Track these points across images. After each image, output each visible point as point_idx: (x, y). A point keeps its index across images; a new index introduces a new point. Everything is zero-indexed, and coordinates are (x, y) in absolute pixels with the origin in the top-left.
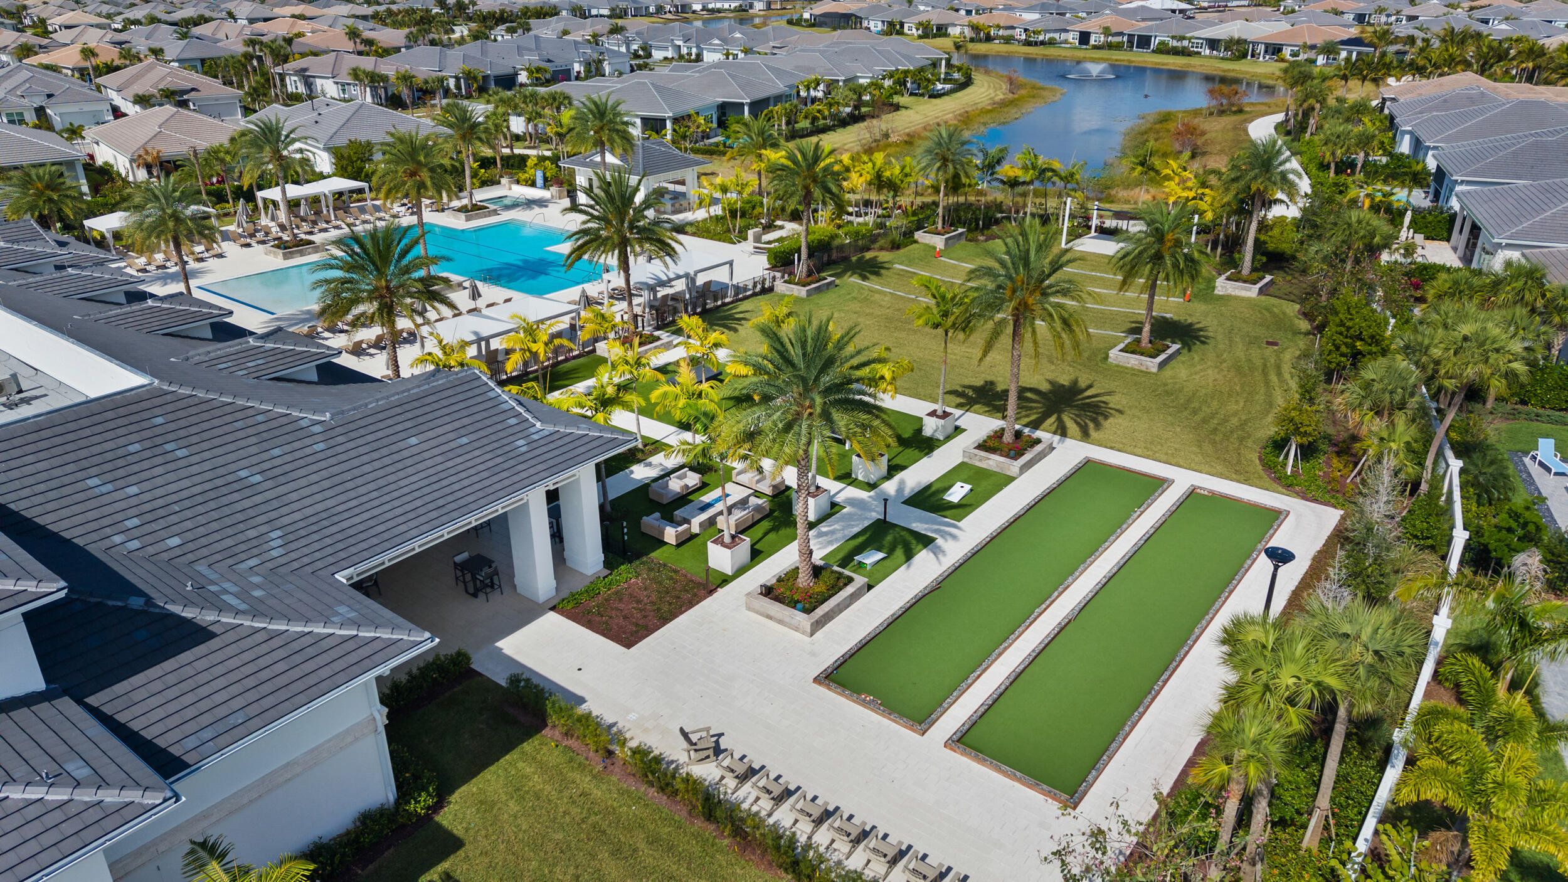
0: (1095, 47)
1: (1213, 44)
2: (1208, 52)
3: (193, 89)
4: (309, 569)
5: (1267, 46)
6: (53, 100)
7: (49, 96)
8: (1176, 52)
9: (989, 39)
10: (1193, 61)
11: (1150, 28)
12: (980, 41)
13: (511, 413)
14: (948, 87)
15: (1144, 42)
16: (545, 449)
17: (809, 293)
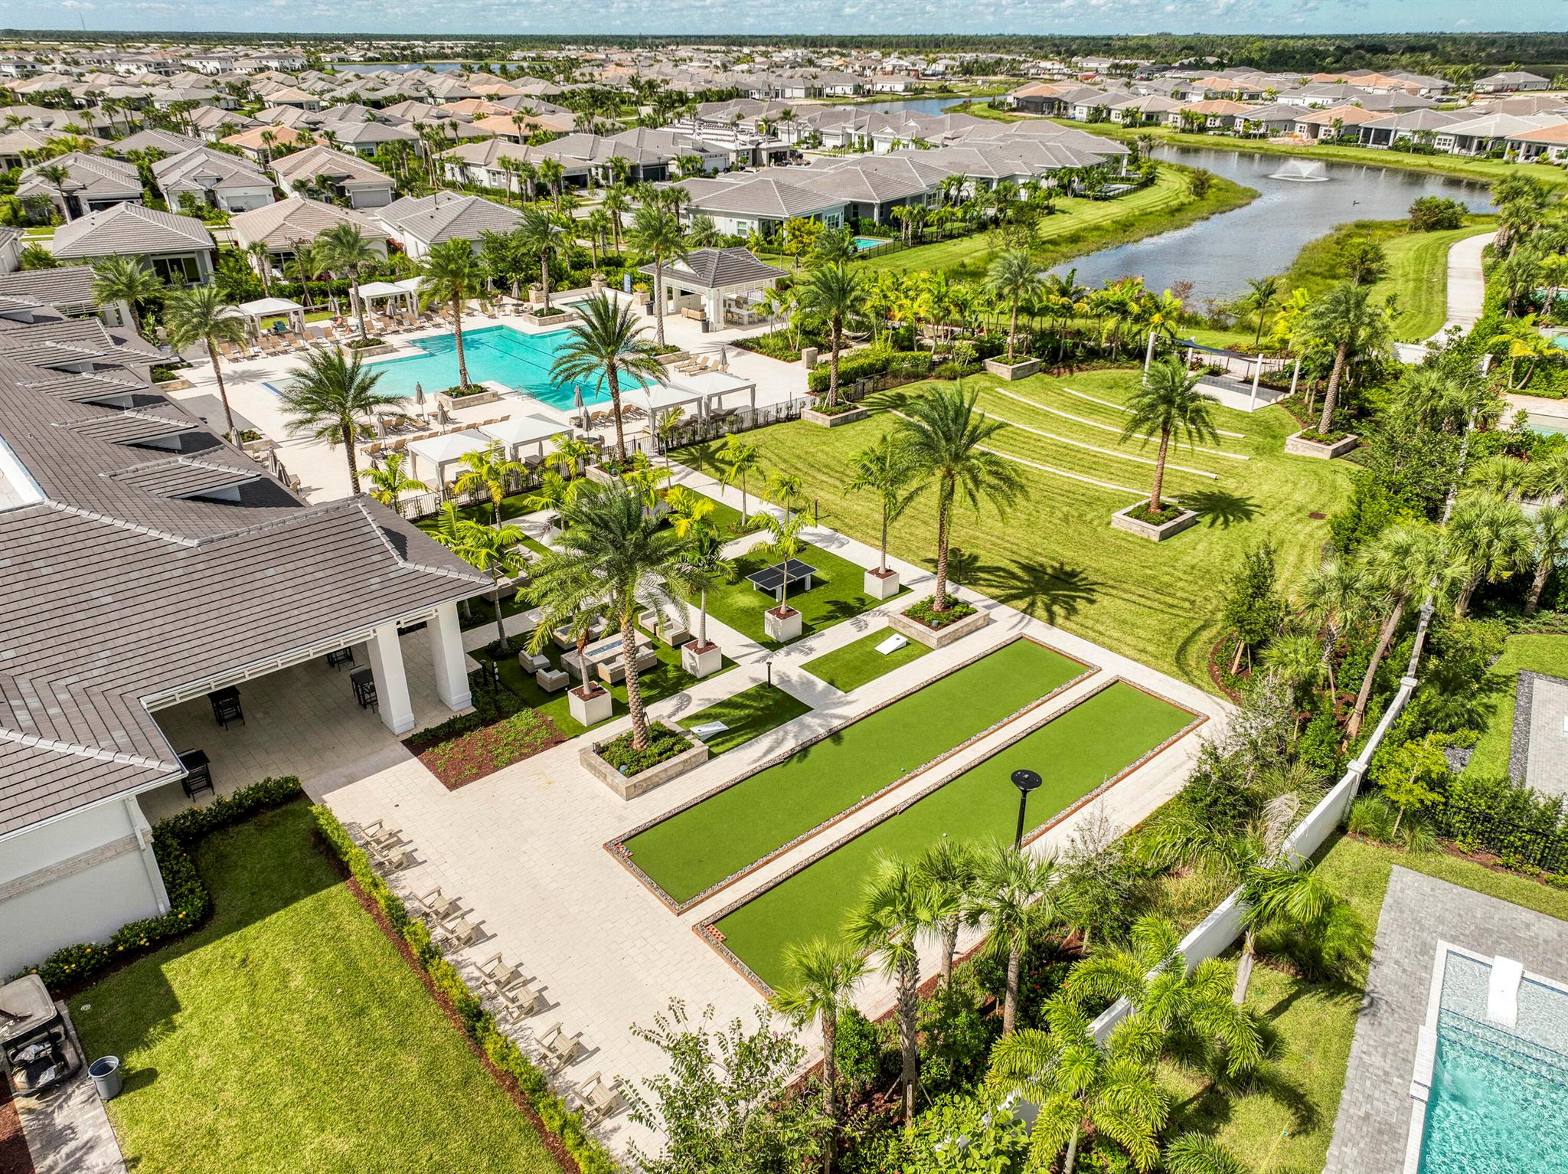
0: (1323, 142)
1: (1464, 141)
2: (1456, 150)
3: (349, 177)
4: (119, 691)
5: (1529, 145)
6: (221, 184)
7: (219, 180)
8: (1417, 150)
9: (1202, 129)
10: (1436, 161)
11: (1391, 121)
12: (1191, 131)
13: (379, 550)
14: (1125, 187)
15: (1382, 136)
16: (396, 588)
17: (834, 425)
